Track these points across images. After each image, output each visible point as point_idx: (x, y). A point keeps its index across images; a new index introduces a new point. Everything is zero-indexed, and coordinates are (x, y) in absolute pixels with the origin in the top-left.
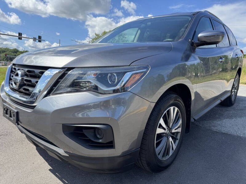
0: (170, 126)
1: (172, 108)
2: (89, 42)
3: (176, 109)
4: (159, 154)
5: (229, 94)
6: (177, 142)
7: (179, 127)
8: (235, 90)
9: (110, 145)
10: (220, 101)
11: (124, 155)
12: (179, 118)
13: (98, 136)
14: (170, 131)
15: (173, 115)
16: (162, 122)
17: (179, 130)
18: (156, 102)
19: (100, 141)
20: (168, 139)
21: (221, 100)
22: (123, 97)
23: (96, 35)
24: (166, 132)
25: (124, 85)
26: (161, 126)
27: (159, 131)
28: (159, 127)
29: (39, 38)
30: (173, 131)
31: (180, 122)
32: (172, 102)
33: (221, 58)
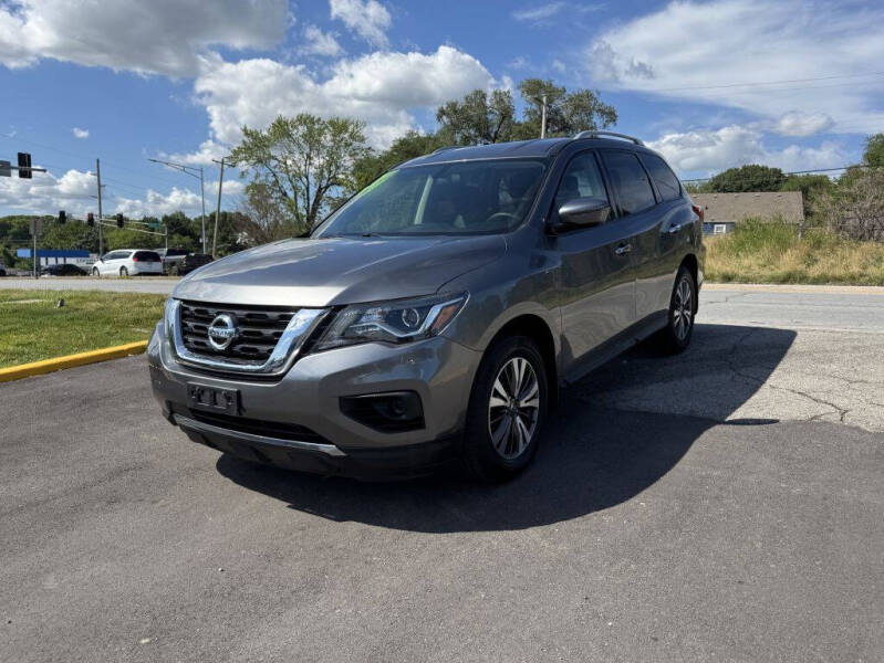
0: (516, 395)
1: (515, 361)
2: (223, 163)
3: (524, 362)
4: (498, 445)
5: (663, 323)
6: (533, 427)
7: (533, 397)
8: (686, 312)
9: (418, 423)
10: (634, 342)
11: (441, 439)
12: (531, 379)
13: (398, 411)
14: (516, 404)
15: (519, 375)
16: (498, 385)
17: (535, 403)
18: (484, 349)
19: (404, 417)
20: (514, 420)
21: (637, 340)
22: (428, 347)
23: (246, 134)
24: (508, 404)
25: (431, 327)
26: (497, 394)
27: (495, 402)
28: (494, 396)
29: (20, 164)
30: (523, 404)
31: (536, 387)
32: (513, 349)
33: (622, 246)
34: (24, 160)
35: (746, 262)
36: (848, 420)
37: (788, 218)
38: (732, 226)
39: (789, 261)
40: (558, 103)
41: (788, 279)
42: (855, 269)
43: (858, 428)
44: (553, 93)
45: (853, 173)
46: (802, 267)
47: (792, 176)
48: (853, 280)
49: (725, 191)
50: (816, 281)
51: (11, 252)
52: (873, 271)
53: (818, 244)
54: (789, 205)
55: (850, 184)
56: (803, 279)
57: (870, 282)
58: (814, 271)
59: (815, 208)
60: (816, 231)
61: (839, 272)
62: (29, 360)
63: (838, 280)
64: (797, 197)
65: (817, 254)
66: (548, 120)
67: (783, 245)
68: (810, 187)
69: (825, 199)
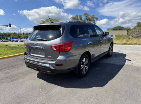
34: (10, 25)
35: (118, 41)
36: (133, 65)
37: (124, 35)
38: (116, 36)
39: (124, 41)
40: (89, 17)
41: (124, 44)
42: (135, 43)
43: (134, 66)
44: (88, 15)
45: (135, 28)
46: (126, 42)
47: (125, 28)
48: (135, 44)
49: (115, 30)
50: (129, 44)
51: (7, 38)
52: (138, 43)
53: (129, 39)
54: (124, 33)
55: (134, 29)
56: (127, 44)
57: (137, 45)
58: (128, 43)
59: (129, 33)
60: (129, 37)
61: (132, 43)
62: (16, 54)
63: (132, 44)
64: (126, 31)
65: (129, 40)
66: (88, 19)
67: (124, 39)
68: (128, 30)
69: (130, 32)
